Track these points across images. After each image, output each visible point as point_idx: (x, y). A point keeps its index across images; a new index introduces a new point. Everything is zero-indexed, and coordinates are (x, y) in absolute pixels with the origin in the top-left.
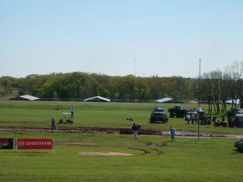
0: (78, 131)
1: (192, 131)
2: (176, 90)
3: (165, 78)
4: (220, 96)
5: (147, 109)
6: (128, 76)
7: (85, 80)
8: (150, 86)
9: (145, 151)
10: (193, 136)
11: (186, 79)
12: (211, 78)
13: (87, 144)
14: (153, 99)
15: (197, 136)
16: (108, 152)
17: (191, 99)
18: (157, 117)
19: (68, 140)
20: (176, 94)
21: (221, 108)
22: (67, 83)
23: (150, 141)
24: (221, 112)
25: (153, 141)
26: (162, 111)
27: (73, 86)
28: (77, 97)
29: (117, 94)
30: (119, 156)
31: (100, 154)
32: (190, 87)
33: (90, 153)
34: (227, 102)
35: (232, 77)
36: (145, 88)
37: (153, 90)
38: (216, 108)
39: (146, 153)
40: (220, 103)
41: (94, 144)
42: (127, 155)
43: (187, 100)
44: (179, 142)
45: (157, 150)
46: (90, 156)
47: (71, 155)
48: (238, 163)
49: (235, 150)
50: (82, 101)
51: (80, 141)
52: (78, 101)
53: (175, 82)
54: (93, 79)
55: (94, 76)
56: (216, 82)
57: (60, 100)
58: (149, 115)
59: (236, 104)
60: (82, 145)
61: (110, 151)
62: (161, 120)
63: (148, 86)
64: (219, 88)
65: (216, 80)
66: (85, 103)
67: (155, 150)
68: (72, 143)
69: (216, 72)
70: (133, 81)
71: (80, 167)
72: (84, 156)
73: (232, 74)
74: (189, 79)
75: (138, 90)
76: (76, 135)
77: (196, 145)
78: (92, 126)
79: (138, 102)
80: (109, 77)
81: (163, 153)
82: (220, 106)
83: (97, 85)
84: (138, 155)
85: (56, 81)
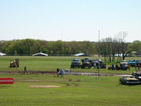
0: (29, 73)
1: (95, 73)
2: (86, 48)
3: (79, 42)
4: (111, 52)
5: (69, 60)
6: (58, 41)
7: (33, 43)
8: (71, 46)
9: (68, 84)
10: (96, 75)
11: (92, 42)
12: (106, 42)
13: (34, 81)
14: (73, 54)
15: (98, 75)
16: (46, 85)
17: (94, 54)
18: (75, 64)
19: (23, 78)
20: (86, 51)
21: (111, 59)
22: (23, 45)
23: (70, 79)
24: (112, 61)
25: (72, 79)
26: (78, 61)
27: (26, 47)
28: (28, 54)
29: (52, 52)
30: (52, 88)
31: (41, 86)
32: (94, 47)
33: (36, 86)
34: (115, 55)
35: (118, 41)
36: (68, 48)
37: (72, 49)
38: (109, 59)
39: (68, 85)
40: (111, 56)
41: (38, 81)
42: (57, 87)
43: (93, 54)
44: (88, 79)
45: (74, 84)
46: (36, 88)
47: (24, 87)
48: (121, 90)
49: (120, 83)
50: (31, 56)
51: (30, 79)
52: (29, 55)
53: (86, 44)
54: (38, 43)
55: (38, 41)
56: (109, 44)
57: (18, 55)
58: (70, 63)
59: (120, 57)
60: (31, 82)
61: (47, 85)
62: (77, 66)
63: (70, 47)
64: (111, 47)
65: (109, 43)
66: (33, 57)
67: (73, 84)
68: (26, 80)
69: (109, 38)
70: (61, 43)
71: (30, 94)
72: (32, 88)
73: (118, 39)
74: (94, 42)
75: (64, 49)
76: (27, 76)
77: (97, 81)
78: (37, 70)
79: (64, 56)
80: (47, 41)
81: (78, 85)
82: (111, 58)
83: (40, 46)
84: (64, 87)
85: (16, 44)
